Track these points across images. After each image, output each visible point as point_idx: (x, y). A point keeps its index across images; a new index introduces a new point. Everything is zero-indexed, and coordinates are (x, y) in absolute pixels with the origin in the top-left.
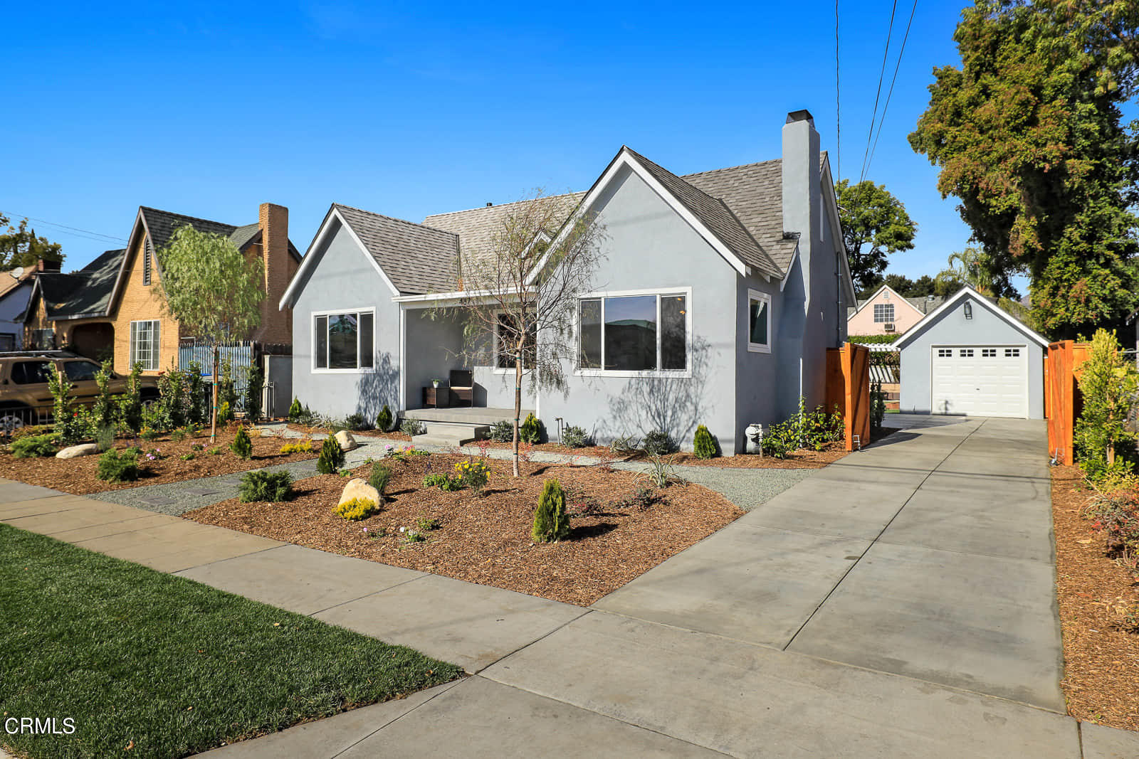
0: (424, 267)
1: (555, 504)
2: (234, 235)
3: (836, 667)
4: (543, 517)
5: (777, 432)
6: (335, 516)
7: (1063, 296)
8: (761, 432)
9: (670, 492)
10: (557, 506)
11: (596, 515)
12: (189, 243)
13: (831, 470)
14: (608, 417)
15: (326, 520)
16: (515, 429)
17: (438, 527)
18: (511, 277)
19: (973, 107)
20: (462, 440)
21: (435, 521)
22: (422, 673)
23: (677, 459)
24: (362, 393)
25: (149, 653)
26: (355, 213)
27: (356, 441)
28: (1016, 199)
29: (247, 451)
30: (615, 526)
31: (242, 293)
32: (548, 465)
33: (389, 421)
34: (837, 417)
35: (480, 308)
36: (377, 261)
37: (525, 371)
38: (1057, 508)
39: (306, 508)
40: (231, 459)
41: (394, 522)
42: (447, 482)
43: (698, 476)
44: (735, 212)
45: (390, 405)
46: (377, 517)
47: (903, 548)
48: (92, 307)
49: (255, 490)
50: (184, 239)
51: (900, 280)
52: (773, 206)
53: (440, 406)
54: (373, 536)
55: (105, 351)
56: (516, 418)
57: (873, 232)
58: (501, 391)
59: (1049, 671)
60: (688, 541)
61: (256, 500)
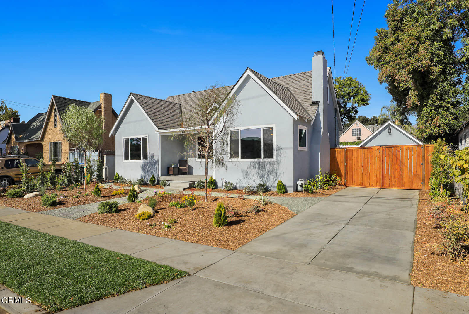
0: (167, 118)
1: (221, 212)
2: (90, 106)
3: (327, 270)
4: (217, 217)
5: (310, 183)
6: (136, 219)
7: (429, 124)
8: (303, 183)
9: (267, 207)
10: (223, 213)
11: (237, 216)
12: (74, 111)
13: (332, 197)
14: (242, 178)
15: (133, 220)
16: (205, 183)
17: (176, 222)
18: (203, 122)
19: (393, 45)
20: (184, 188)
21: (175, 220)
22: (173, 274)
23: (270, 194)
24: (143, 170)
25: (73, 268)
26: (140, 97)
27: (142, 189)
28: (410, 84)
29: (99, 194)
30: (245, 220)
31: (95, 130)
32: (218, 197)
33: (154, 181)
34: (334, 176)
35: (191, 135)
36: (149, 116)
37: (209, 160)
38: (419, 210)
39: (124, 215)
40: (93, 197)
41: (159, 220)
42: (179, 205)
43: (278, 201)
44: (293, 93)
45: (154, 175)
46: (152, 219)
47: (357, 227)
48: (33, 137)
49: (104, 209)
50: (72, 109)
51: (364, 118)
52: (309, 90)
53: (175, 174)
54: (151, 226)
55: (39, 154)
56: (206, 179)
57: (352, 98)
58: (200, 168)
59: (407, 270)
60: (273, 226)
61: (104, 213)
